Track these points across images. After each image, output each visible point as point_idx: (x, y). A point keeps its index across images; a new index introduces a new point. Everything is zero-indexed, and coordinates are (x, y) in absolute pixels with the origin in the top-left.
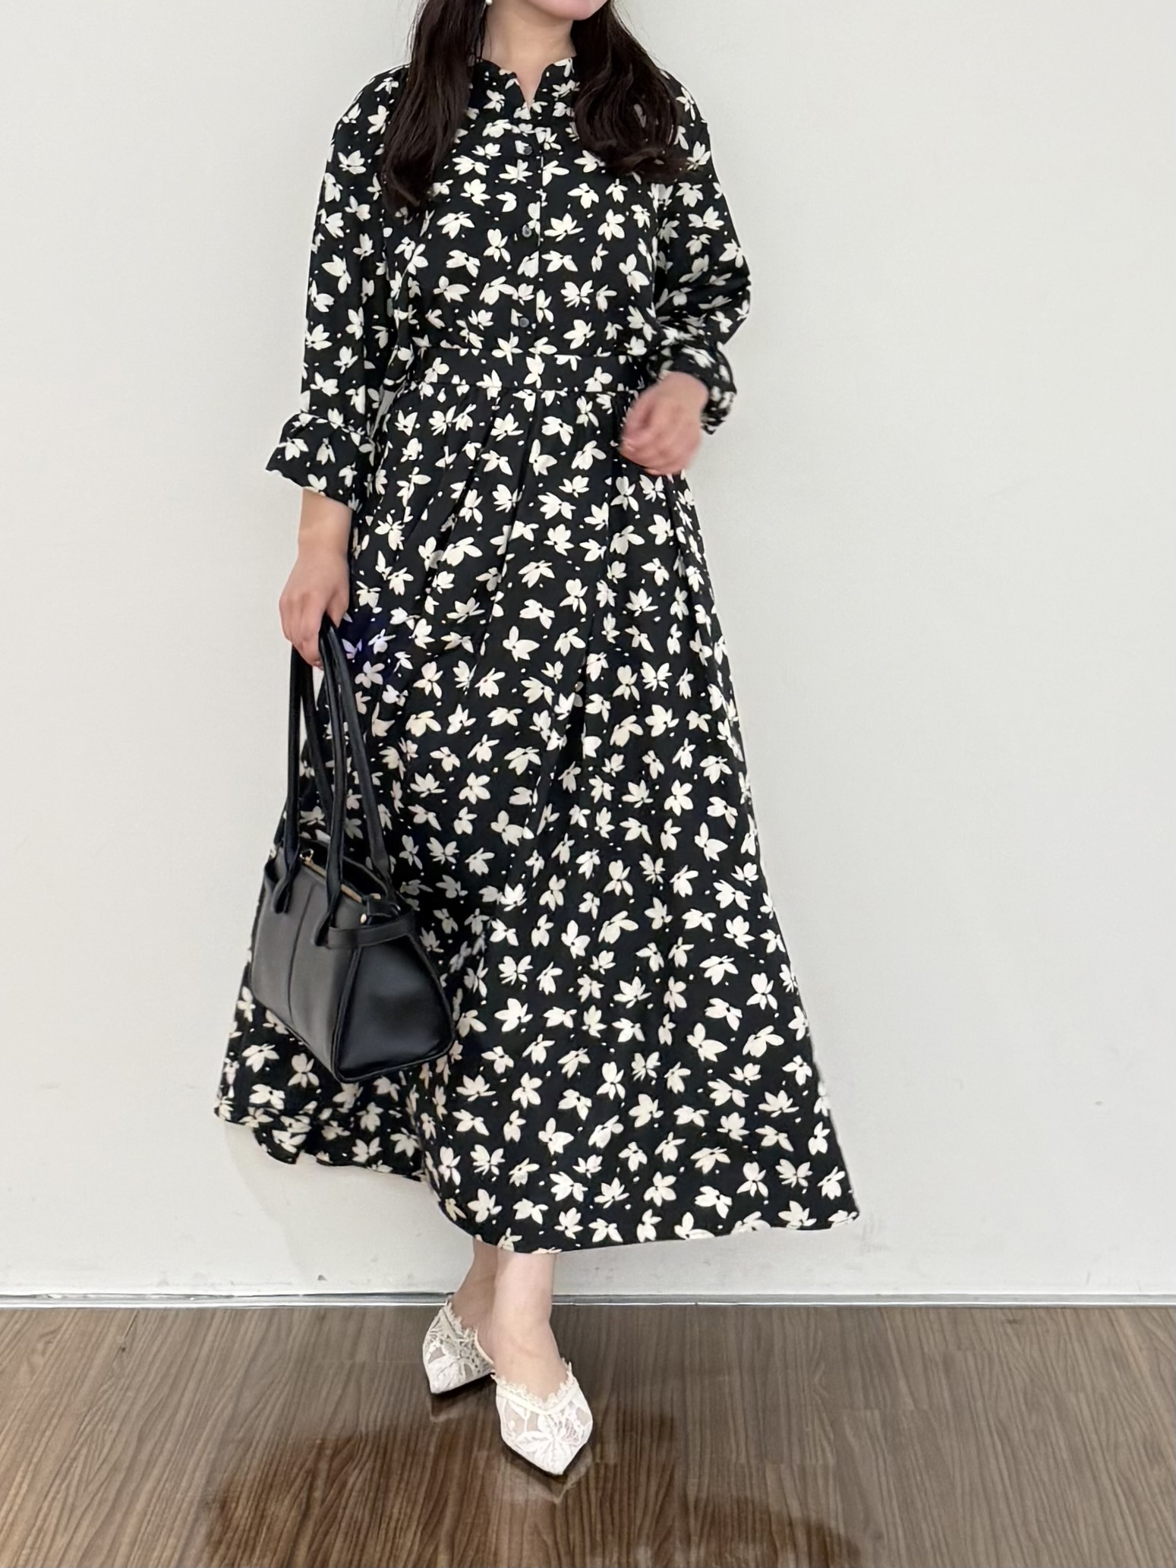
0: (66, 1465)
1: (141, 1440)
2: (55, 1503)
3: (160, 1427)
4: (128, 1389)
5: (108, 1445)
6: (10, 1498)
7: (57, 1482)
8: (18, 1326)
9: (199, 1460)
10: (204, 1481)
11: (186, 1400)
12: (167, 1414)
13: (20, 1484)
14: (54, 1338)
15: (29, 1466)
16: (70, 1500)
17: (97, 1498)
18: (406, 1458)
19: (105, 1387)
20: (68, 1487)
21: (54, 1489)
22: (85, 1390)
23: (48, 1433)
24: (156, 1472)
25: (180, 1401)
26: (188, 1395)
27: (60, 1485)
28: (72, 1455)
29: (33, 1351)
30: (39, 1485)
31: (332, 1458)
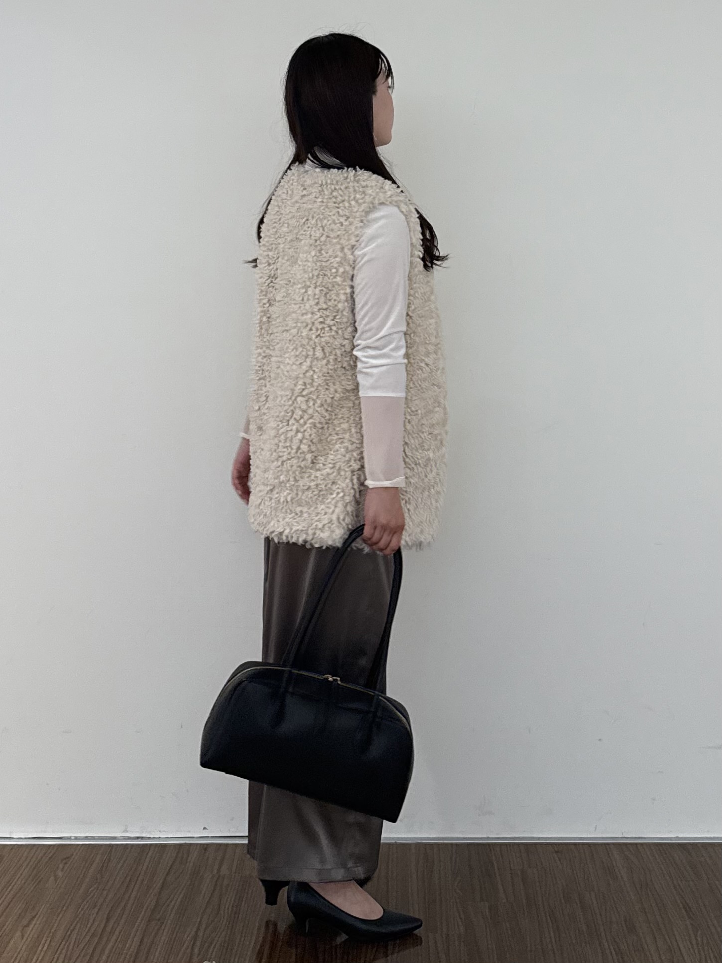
0: (69, 933)
1: (108, 920)
2: (61, 955)
3: (119, 911)
4: (103, 890)
5: (91, 921)
6: (38, 951)
7: (63, 943)
8: (50, 856)
9: (137, 931)
10: (138, 943)
11: (133, 895)
12: (122, 904)
13: (44, 944)
14: (69, 861)
15: (50, 932)
16: (69, 953)
18: (242, 930)
19: (92, 889)
20: (68, 946)
21: (61, 948)
22: (81, 891)
23: (61, 916)
24: (114, 937)
25: (129, 897)
26: (134, 893)
27: (65, 945)
28: (72, 928)
29: (58, 868)
30: (53, 944)
31: (206, 928)
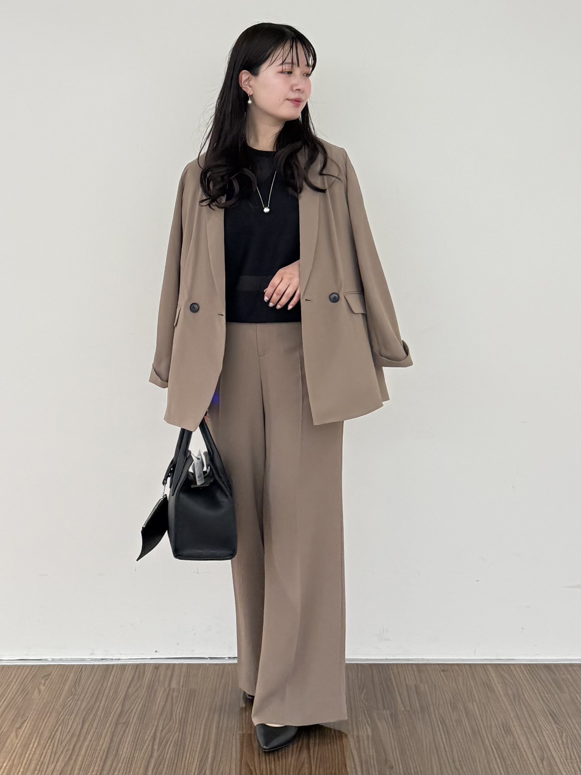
0: (53, 733)
1: (83, 723)
2: (49, 751)
3: (91, 716)
4: (78, 700)
5: (70, 725)
6: (30, 749)
7: (50, 741)
8: (34, 673)
9: (107, 732)
10: (109, 741)
11: (102, 705)
12: (94, 711)
13: (35, 742)
14: (49, 677)
15: (38, 734)
16: (54, 749)
17: (65, 749)
19: (69, 699)
20: (54, 743)
21: (48, 745)
22: (61, 701)
23: (46, 720)
24: (89, 738)
25: (99, 706)
28: (55, 729)
29: (40, 683)
30: (42, 742)
